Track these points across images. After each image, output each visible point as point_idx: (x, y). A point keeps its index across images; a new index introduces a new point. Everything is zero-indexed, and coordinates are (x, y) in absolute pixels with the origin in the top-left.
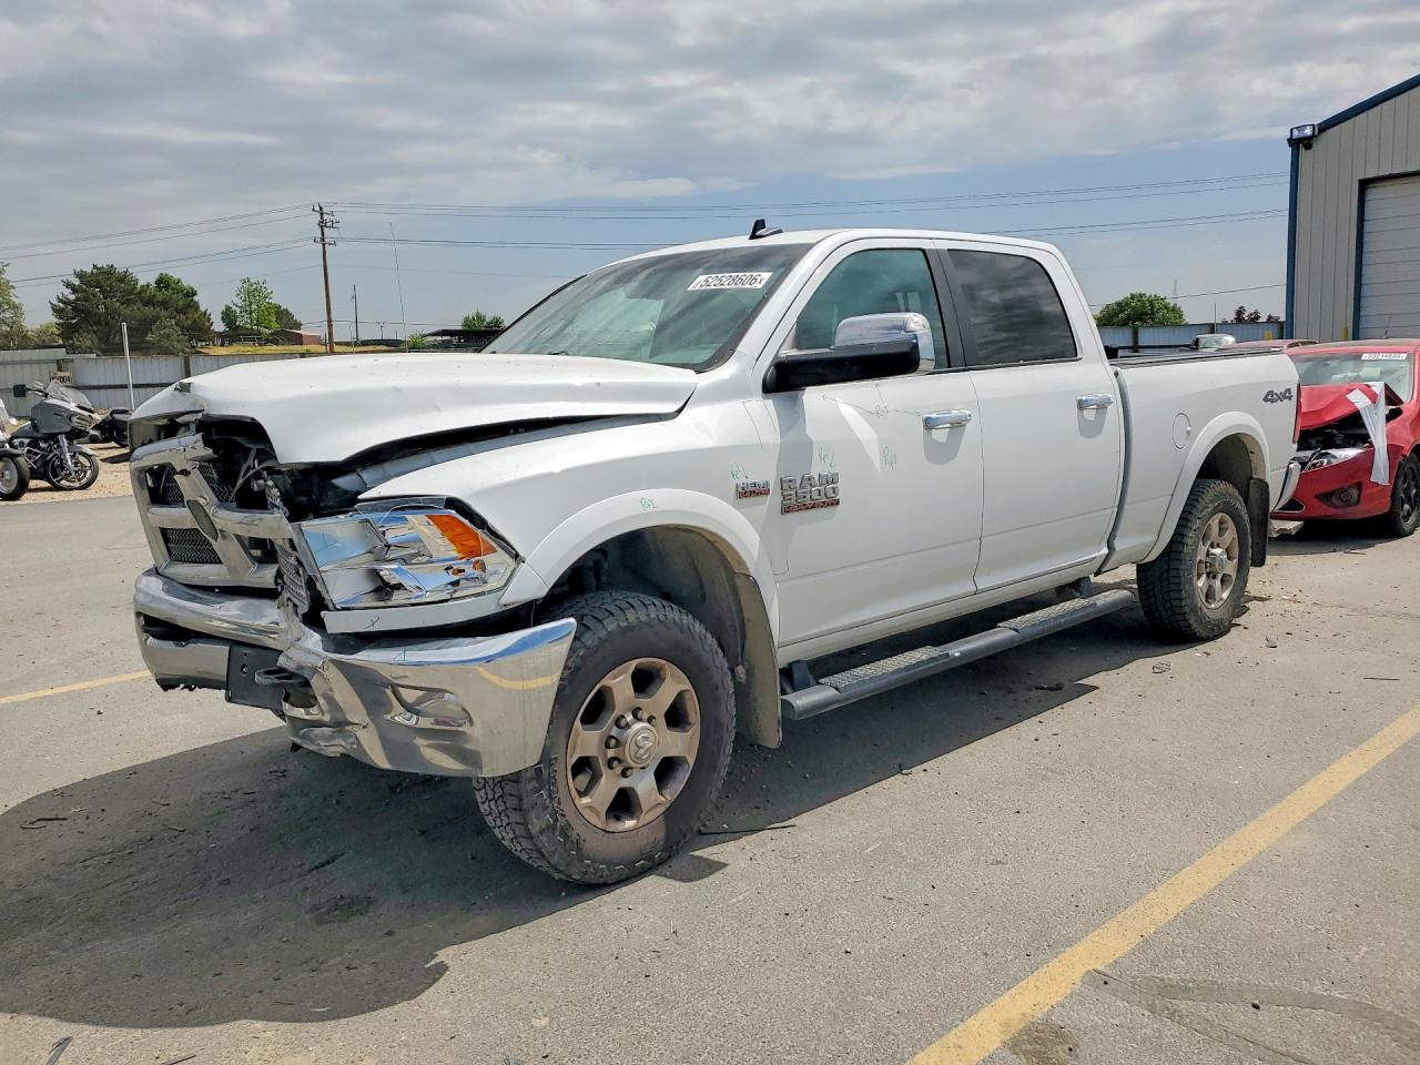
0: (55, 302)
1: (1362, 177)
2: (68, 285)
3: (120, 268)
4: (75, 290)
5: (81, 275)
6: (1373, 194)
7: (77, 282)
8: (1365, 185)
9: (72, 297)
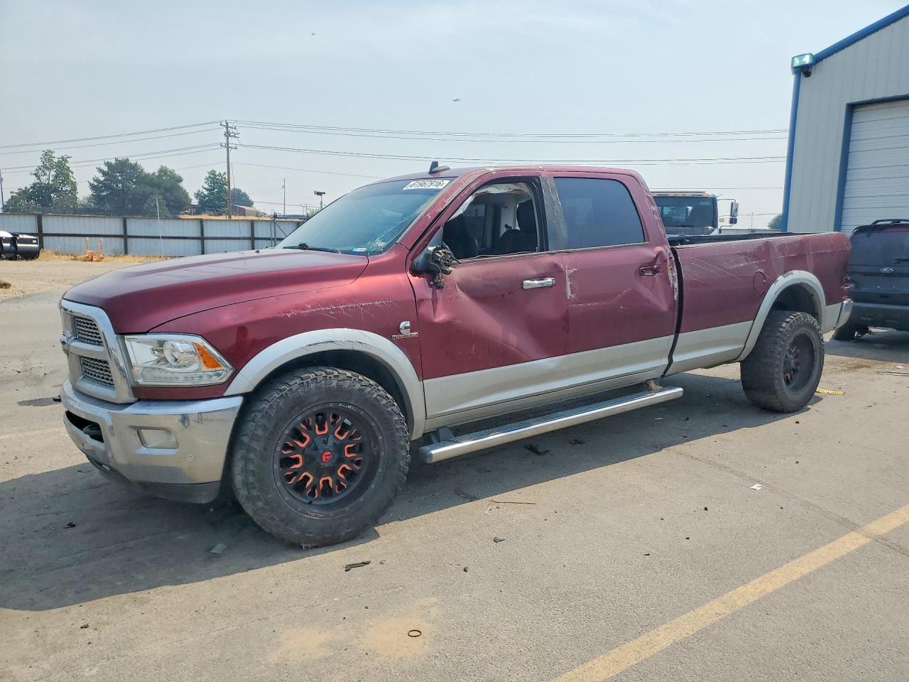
0: (92, 182)
1: (850, 101)
2: (100, 170)
3: (132, 161)
4: (104, 173)
5: (108, 164)
6: (861, 116)
7: (106, 169)
8: (852, 108)
9: (102, 179)
